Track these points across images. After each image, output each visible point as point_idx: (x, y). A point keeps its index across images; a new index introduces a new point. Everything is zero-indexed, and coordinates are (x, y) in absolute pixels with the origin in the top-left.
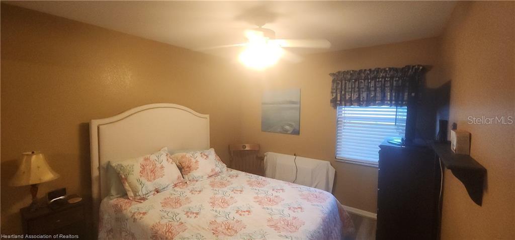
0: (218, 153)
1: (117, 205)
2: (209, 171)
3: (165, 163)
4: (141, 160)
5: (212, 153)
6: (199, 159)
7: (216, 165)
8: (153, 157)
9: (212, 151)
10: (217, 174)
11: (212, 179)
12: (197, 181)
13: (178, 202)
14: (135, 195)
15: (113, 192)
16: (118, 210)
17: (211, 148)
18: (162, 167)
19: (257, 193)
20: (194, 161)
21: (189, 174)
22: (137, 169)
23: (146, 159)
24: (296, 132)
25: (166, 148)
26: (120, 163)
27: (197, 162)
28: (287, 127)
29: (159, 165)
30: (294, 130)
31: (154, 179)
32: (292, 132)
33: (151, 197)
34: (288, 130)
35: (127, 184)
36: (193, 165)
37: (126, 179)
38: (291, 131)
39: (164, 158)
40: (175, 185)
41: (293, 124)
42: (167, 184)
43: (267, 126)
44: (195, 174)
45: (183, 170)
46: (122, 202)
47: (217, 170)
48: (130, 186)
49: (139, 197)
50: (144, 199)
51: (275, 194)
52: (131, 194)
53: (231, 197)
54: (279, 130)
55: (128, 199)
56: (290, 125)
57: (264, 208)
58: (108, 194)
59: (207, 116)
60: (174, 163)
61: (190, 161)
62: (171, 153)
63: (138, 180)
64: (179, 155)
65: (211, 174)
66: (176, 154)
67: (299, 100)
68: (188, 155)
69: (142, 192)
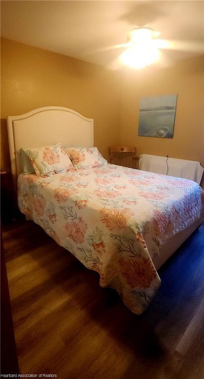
0: (100, 151)
1: (29, 178)
2: (93, 163)
3: (60, 153)
4: (43, 149)
5: (96, 150)
6: (85, 152)
7: (99, 159)
8: (51, 148)
9: (96, 149)
10: (99, 166)
11: (96, 169)
12: (84, 169)
13: (70, 179)
14: (41, 173)
15: (25, 170)
16: (30, 181)
17: (94, 147)
18: (58, 156)
19: (132, 179)
20: (82, 154)
21: (78, 164)
22: (41, 155)
23: (47, 149)
24: (170, 136)
25: (60, 143)
26: (29, 149)
27: (84, 155)
28: (162, 132)
29: (56, 154)
30: (168, 133)
31: (53, 163)
32: (167, 135)
33: (51, 175)
34: (163, 134)
35: (35, 165)
36: (81, 157)
37: (34, 161)
38: (165, 135)
39: (59, 149)
40: (68, 170)
41: (168, 128)
42: (62, 168)
43: (143, 131)
44: (83, 164)
45: (73, 161)
46: (32, 176)
47: (100, 162)
48: (37, 166)
49: (43, 175)
50: (46, 176)
51: (146, 179)
52: (37, 172)
53: (111, 179)
54: (154, 134)
55: (36, 175)
56: (165, 130)
57: (137, 187)
58: (22, 171)
59: (92, 120)
60: (67, 155)
61: (78, 154)
62: (64, 148)
63: (42, 163)
64: (70, 149)
65: (95, 165)
66: (68, 149)
67: (175, 105)
68: (77, 150)
69: (45, 171)
